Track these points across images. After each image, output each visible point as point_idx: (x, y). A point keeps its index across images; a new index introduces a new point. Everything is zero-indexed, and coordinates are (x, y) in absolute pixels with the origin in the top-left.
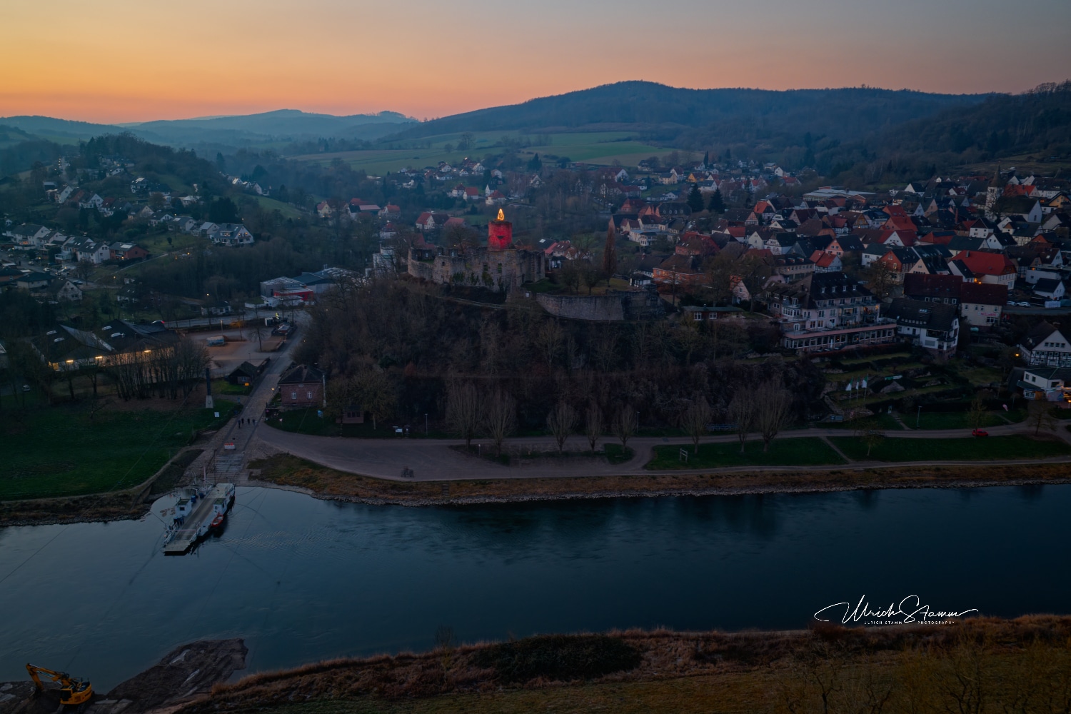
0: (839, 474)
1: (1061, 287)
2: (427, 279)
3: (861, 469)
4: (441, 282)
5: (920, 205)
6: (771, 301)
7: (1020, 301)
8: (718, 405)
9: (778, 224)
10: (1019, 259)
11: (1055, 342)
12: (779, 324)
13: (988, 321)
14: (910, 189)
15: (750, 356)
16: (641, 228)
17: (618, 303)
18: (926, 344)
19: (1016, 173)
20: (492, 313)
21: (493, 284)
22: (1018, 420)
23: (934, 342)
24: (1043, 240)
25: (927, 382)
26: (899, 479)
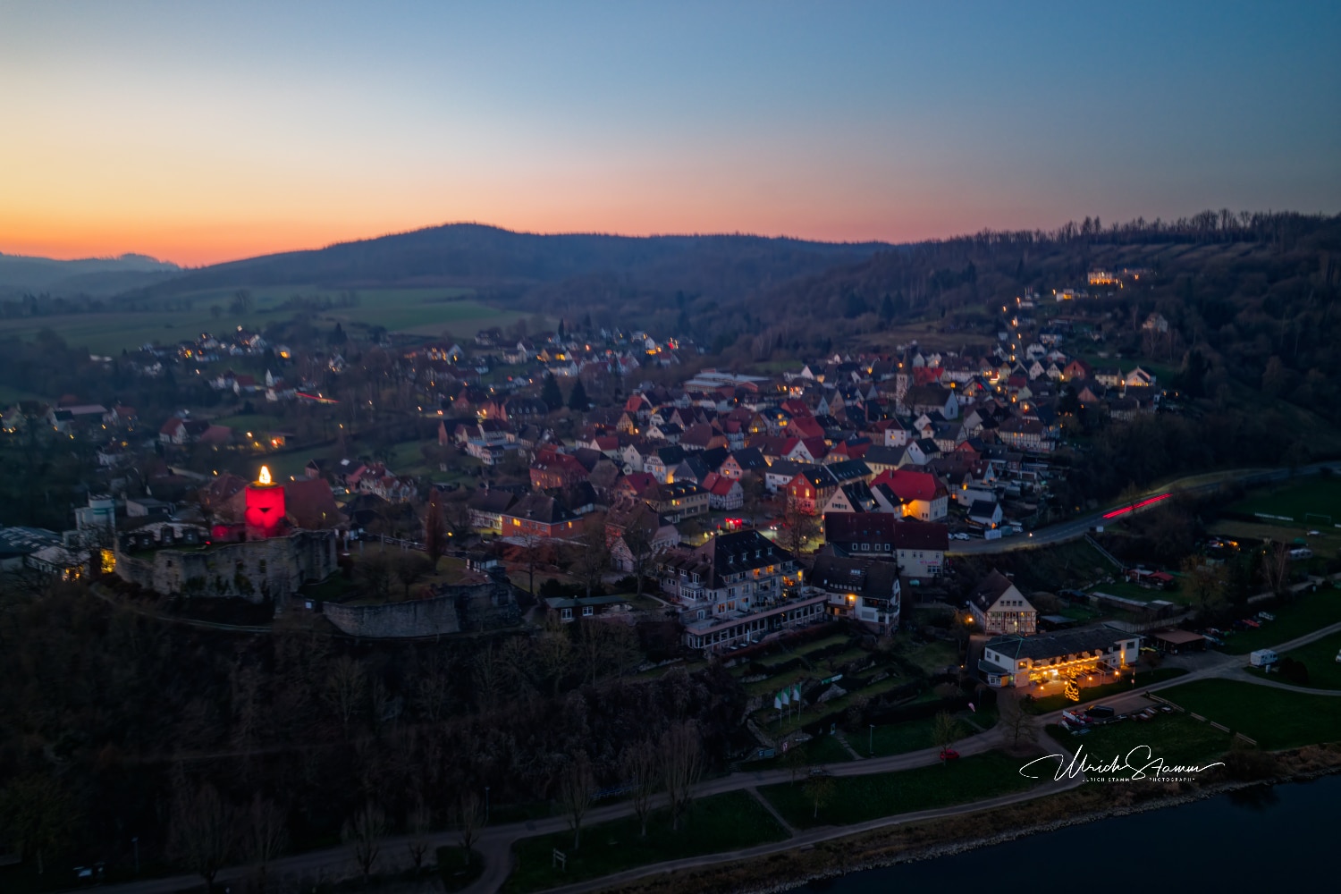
0: (782, 860)
1: (998, 511)
2: (144, 586)
3: (809, 844)
4: (166, 591)
5: (823, 398)
6: (663, 576)
7: (957, 532)
8: (604, 757)
9: (659, 431)
10: (948, 476)
11: (1011, 600)
12: (678, 614)
13: (929, 571)
14: (807, 373)
15: (643, 668)
16: (483, 437)
17: (450, 609)
18: (863, 617)
19: (919, 349)
20: (252, 641)
21: (253, 591)
22: (989, 725)
23: (873, 614)
24: (968, 449)
25: (873, 677)
26: (861, 856)
